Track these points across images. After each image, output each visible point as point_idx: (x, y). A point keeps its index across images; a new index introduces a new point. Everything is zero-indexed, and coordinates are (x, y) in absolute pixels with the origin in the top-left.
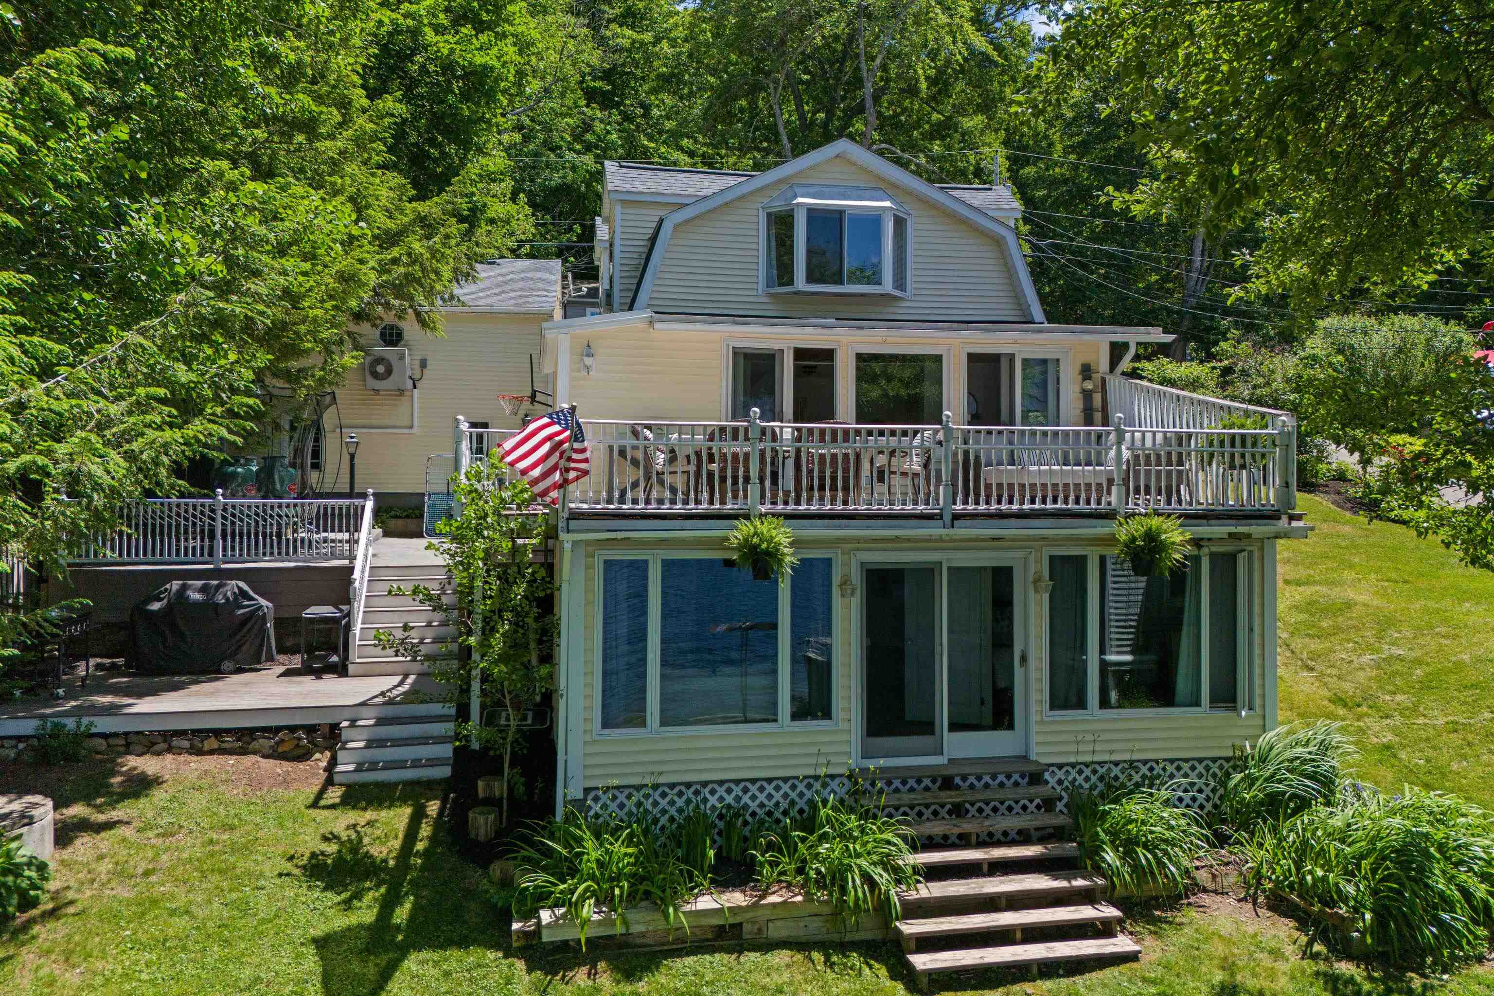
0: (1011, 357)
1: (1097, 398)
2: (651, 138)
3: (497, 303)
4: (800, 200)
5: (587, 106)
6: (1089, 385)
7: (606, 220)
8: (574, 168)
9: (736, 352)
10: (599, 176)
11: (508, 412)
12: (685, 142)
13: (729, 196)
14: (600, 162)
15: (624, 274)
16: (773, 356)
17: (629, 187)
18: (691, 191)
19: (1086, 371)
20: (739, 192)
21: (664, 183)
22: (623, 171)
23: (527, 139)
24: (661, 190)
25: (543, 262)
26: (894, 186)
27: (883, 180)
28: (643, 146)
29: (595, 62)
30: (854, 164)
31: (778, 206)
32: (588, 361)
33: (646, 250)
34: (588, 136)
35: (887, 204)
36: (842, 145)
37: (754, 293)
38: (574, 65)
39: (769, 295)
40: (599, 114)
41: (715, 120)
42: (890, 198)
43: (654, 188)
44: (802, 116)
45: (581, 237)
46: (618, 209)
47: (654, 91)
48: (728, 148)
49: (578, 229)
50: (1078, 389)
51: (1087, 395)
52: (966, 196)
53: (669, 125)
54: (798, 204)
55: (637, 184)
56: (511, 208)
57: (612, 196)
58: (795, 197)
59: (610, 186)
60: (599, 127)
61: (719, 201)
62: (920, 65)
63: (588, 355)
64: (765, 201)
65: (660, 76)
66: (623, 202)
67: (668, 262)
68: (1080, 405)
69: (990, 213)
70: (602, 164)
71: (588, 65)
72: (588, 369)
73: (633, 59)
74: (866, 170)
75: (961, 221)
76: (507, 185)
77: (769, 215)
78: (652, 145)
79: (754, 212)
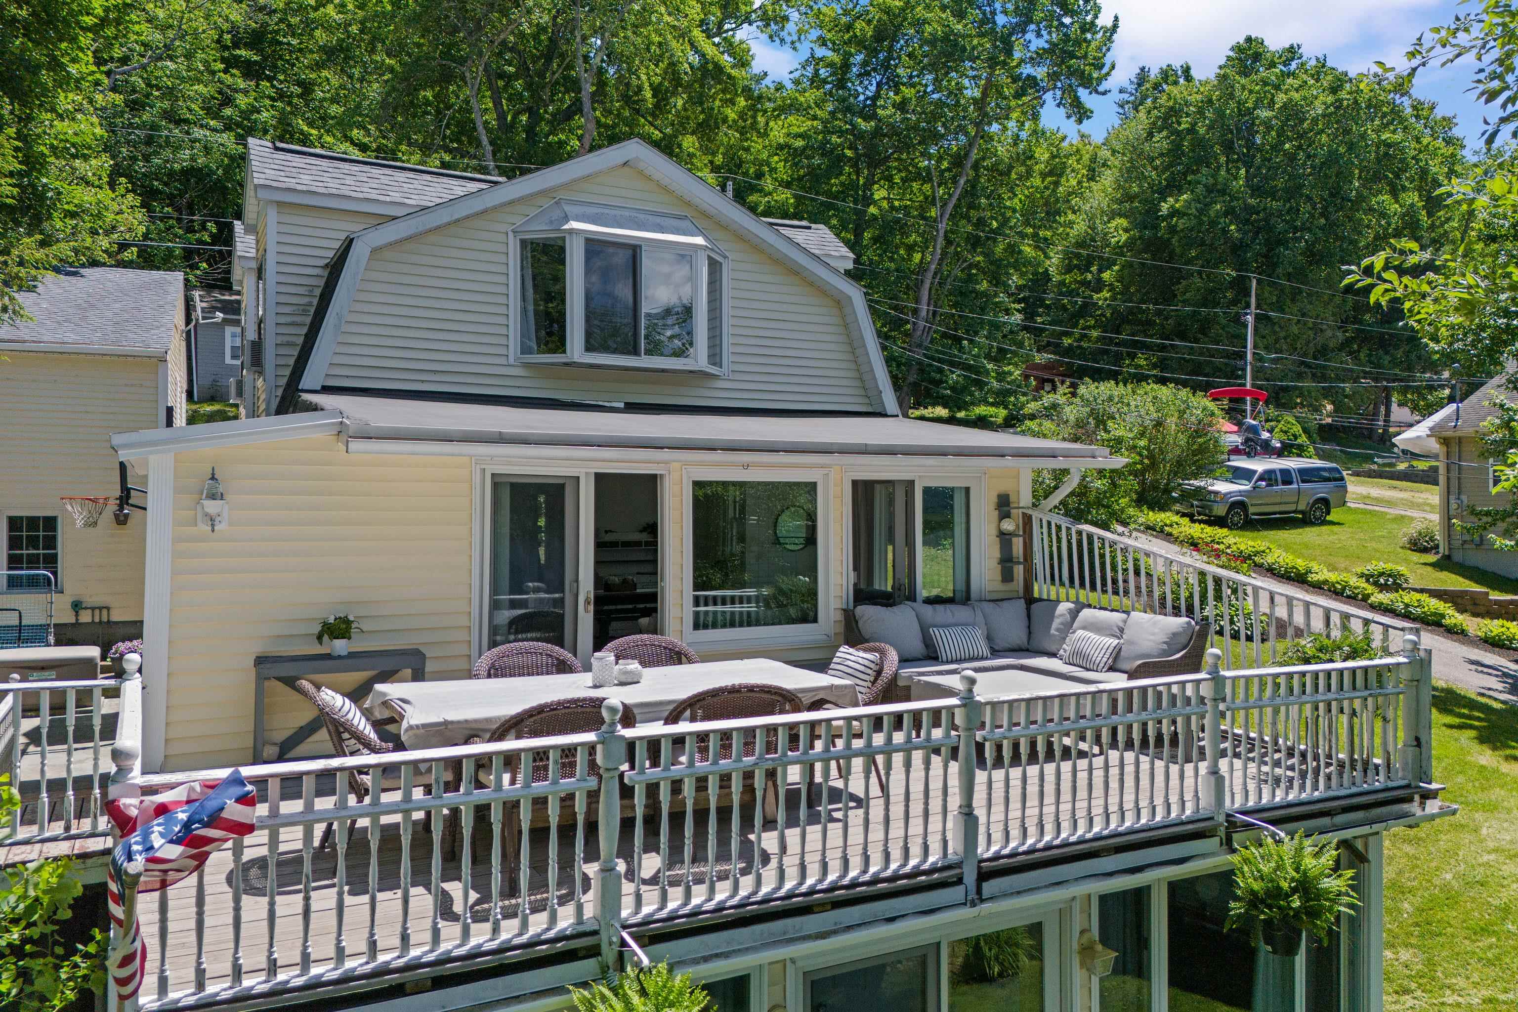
0: (910, 485)
1: (1018, 545)
2: (311, 124)
3: (71, 337)
4: (575, 225)
5: (225, 71)
6: (1008, 526)
7: (250, 229)
8: (207, 150)
9: (497, 482)
10: (241, 160)
11: (79, 523)
12: (355, 133)
13: (461, 211)
14: (241, 140)
15: (282, 320)
16: (562, 487)
17: (291, 183)
18: (396, 197)
19: (1004, 505)
20: (477, 205)
21: (349, 180)
22: (281, 155)
23: (135, 106)
24: (345, 191)
25: (156, 274)
26: (706, 215)
27: (688, 204)
28: (302, 132)
29: (235, 17)
30: (649, 178)
31: (540, 230)
32: (211, 507)
33: (322, 282)
34: (228, 111)
35: (699, 240)
36: (633, 149)
37: (503, 361)
38: (207, 17)
39: (526, 365)
40: (241, 84)
41: (395, 111)
42: (700, 232)
43: (333, 186)
44: (501, 117)
45: (216, 239)
46: (272, 215)
47: (318, 66)
48: (410, 145)
49: (212, 227)
50: (994, 532)
51: (1004, 538)
52: (800, 236)
53: (335, 110)
54: (571, 231)
55: (305, 179)
56: (106, 195)
57: (261, 194)
58: (566, 219)
59: (258, 179)
60: (242, 101)
61: (443, 217)
62: (644, 71)
63: (212, 497)
64: (519, 221)
65: (323, 49)
66: (279, 204)
67: (359, 307)
68: (996, 554)
69: (833, 263)
70: (245, 146)
71: (227, 20)
72: (212, 521)
73: (289, 26)
74: (666, 190)
75: (794, 271)
76: (105, 162)
77: (523, 243)
78: (314, 132)
79: (502, 238)
